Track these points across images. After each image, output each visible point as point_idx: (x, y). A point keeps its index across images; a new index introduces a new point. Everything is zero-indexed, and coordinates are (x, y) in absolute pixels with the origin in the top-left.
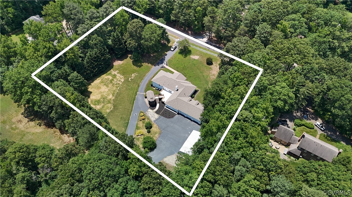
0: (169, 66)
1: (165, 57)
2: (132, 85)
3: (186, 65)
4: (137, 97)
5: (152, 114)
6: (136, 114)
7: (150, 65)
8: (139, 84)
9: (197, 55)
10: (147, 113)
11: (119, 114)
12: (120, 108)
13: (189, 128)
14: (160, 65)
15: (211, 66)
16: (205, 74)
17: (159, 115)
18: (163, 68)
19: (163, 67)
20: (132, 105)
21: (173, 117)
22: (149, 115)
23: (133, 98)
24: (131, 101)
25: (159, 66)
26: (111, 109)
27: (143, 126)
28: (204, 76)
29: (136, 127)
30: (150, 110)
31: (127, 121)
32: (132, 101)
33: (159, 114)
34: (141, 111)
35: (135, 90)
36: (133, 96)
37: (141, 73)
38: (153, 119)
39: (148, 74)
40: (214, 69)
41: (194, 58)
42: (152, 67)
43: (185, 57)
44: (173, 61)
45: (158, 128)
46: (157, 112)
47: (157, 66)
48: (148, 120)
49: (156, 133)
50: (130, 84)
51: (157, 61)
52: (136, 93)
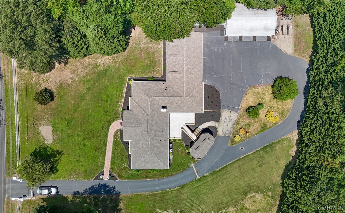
0: (103, 167)
1: (85, 192)
2: (188, 200)
3: (80, 139)
4: (206, 172)
5: (226, 124)
6: (240, 148)
7: (121, 205)
8: (178, 190)
9: (39, 134)
10: (228, 132)
11: (256, 175)
12: (245, 181)
13: (218, 49)
14: (111, 186)
15: (54, 90)
16: (83, 89)
17: (221, 110)
18: (115, 175)
19: (113, 176)
20: (229, 168)
21: (212, 87)
22: (230, 126)
23: (214, 176)
24: (220, 176)
25: (114, 188)
26: (254, 194)
27: (255, 122)
28: (89, 89)
29: (263, 130)
30: (220, 133)
31: (261, 152)
32: (220, 173)
33: (220, 112)
34: (229, 144)
35: (196, 185)
36: (209, 179)
37: (152, 205)
38: (234, 116)
39: (146, 191)
40: (58, 80)
41: (51, 133)
42: (126, 197)
43: (60, 153)
44: (83, 169)
45: (247, 96)
46: (217, 118)
47: (116, 189)
48: (241, 120)
49: (256, 94)
50: (187, 204)
51: (104, 200)
52: (199, 180)
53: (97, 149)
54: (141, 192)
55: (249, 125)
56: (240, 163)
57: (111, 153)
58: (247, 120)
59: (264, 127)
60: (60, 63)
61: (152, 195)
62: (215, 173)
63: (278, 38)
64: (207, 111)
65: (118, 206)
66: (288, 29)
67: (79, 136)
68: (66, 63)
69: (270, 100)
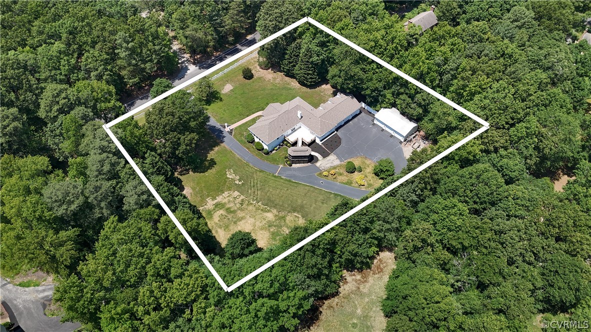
0: (233, 124)
2: (256, 181)
4: (285, 176)
5: (327, 162)
6: (321, 182)
7: (216, 149)
8: (256, 170)
9: (224, 86)
10: (323, 168)
11: (314, 205)
12: (302, 202)
14: (224, 135)
15: (255, 77)
16: (269, 87)
17: (332, 154)
18: (233, 132)
19: (232, 133)
20: (301, 186)
21: (340, 139)
22: (328, 166)
23: (286, 182)
25: (224, 137)
26: (300, 216)
27: (347, 176)
28: (272, 89)
29: (347, 184)
30: (318, 164)
31: (332, 195)
32: (291, 183)
33: (330, 154)
34: (316, 174)
35: (270, 177)
36: (282, 181)
37: (231, 164)
38: (337, 162)
39: (239, 155)
40: (263, 75)
41: (229, 90)
42: (224, 147)
43: (221, 100)
44: (222, 116)
45: (356, 159)
46: (325, 155)
47: (224, 139)
48: (339, 168)
49: (364, 162)
50: (252, 183)
51: (212, 138)
52: (275, 177)
53: (240, 115)
54: (237, 153)
55: (341, 174)
56: (312, 189)
57: (245, 122)
58: (343, 171)
59: (349, 183)
60: (272, 70)
61: (239, 159)
62: (290, 181)
63: (407, 147)
64: (323, 146)
65: (215, 147)
66: (418, 147)
67: (240, 102)
68: (275, 72)
69: (369, 173)
